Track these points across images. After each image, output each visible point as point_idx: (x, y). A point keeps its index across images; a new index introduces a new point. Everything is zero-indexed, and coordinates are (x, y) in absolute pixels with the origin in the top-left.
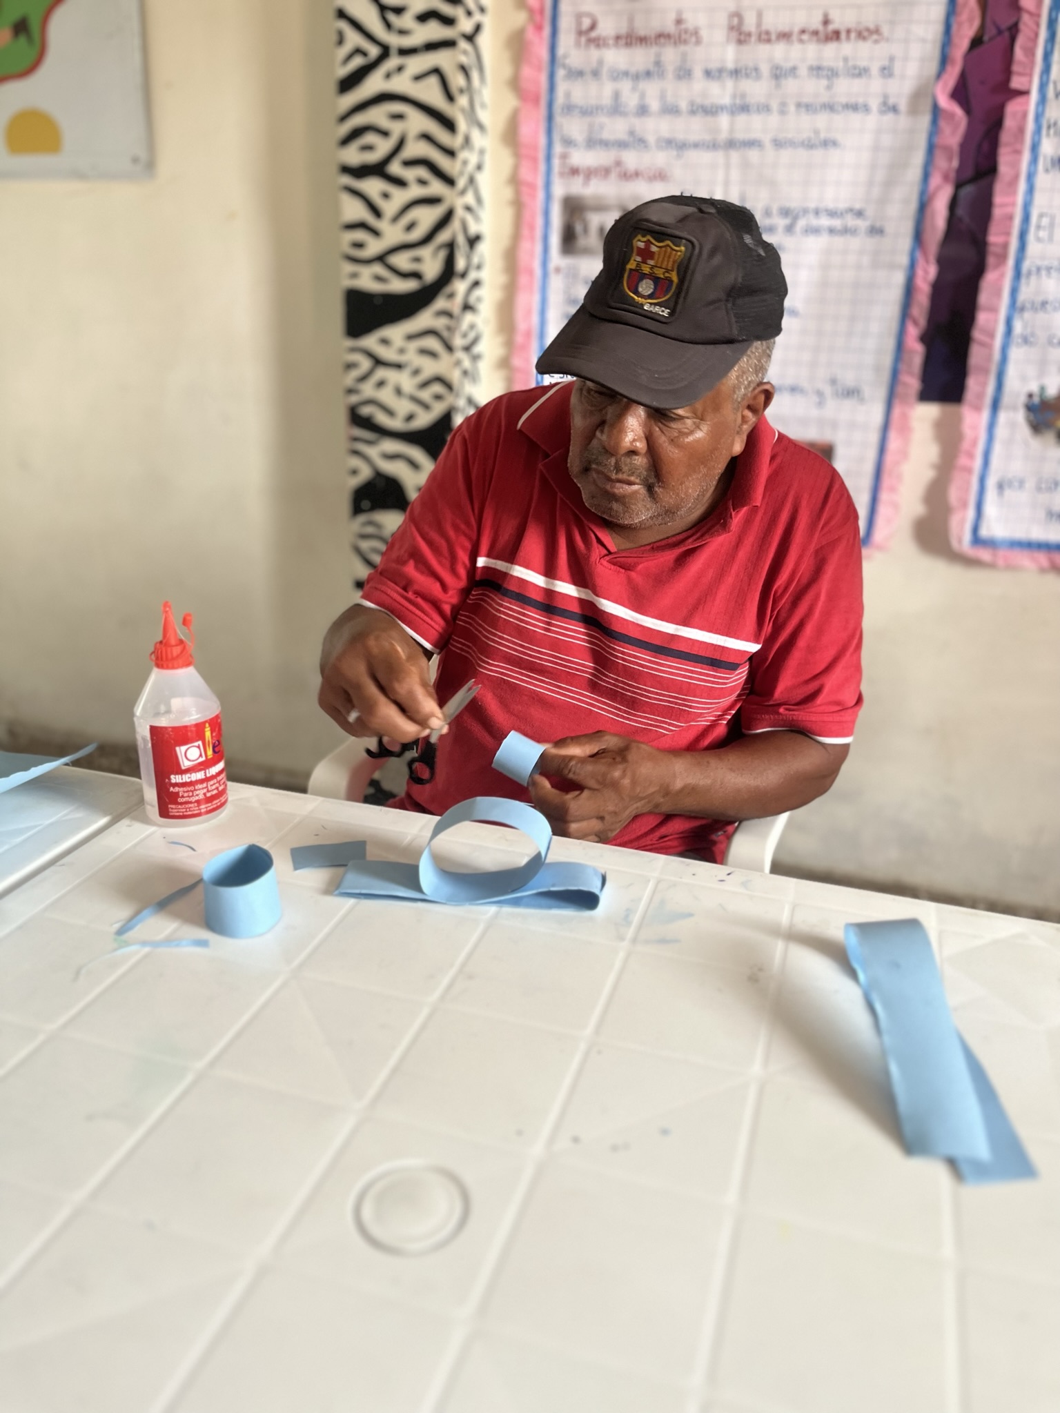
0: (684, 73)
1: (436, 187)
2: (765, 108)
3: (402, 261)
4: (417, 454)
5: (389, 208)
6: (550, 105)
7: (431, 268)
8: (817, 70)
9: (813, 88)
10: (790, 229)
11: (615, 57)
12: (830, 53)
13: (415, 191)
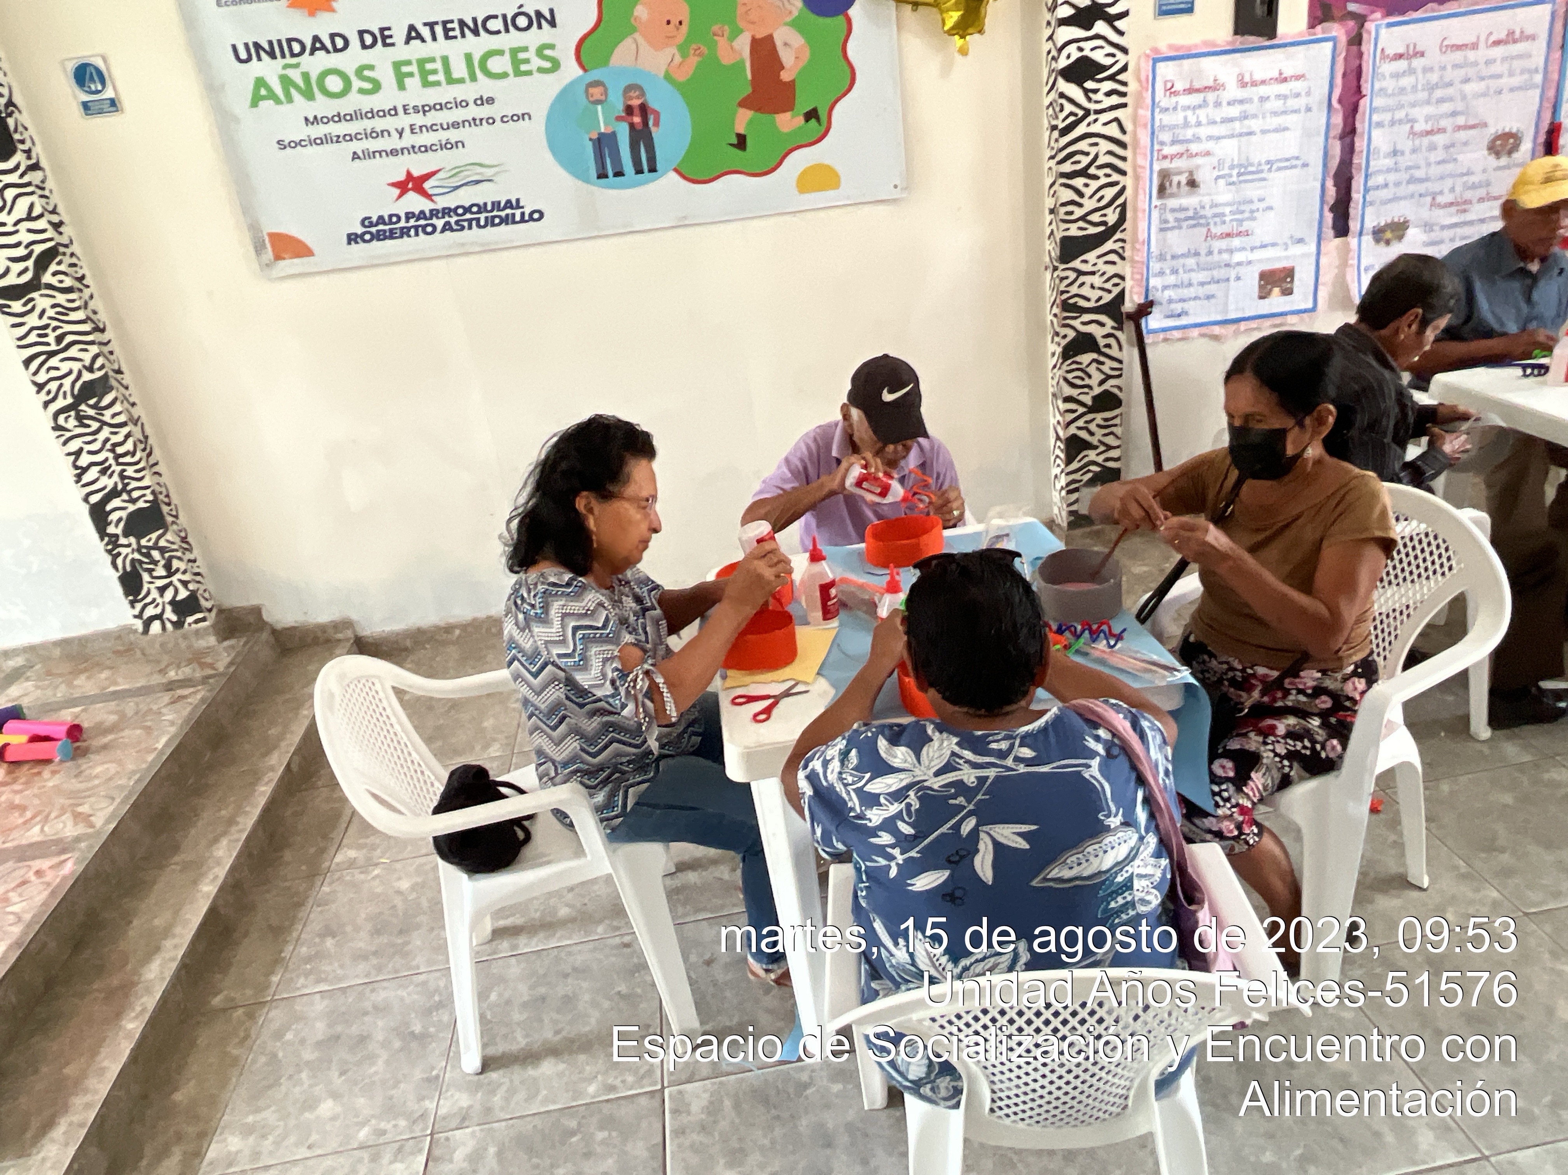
0: (1218, 104)
1: (1116, 177)
2: (1255, 116)
3: (1095, 217)
4: (1103, 318)
5: (1088, 192)
6: (1153, 126)
7: (1112, 217)
8: (1278, 97)
9: (1278, 105)
10: (1270, 170)
11: (1185, 100)
12: (1283, 88)
13: (1104, 181)
